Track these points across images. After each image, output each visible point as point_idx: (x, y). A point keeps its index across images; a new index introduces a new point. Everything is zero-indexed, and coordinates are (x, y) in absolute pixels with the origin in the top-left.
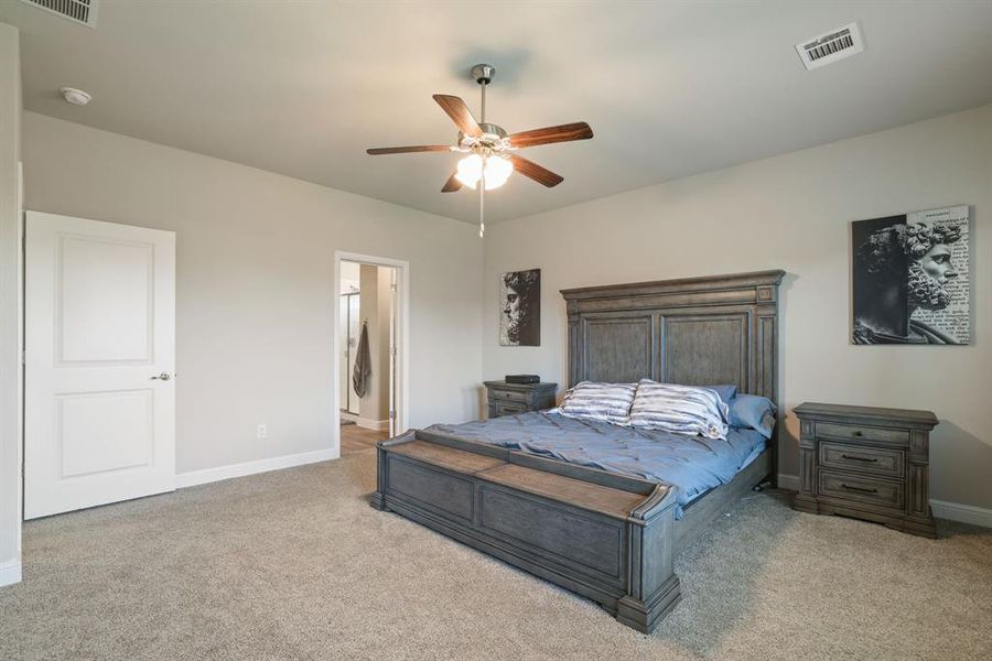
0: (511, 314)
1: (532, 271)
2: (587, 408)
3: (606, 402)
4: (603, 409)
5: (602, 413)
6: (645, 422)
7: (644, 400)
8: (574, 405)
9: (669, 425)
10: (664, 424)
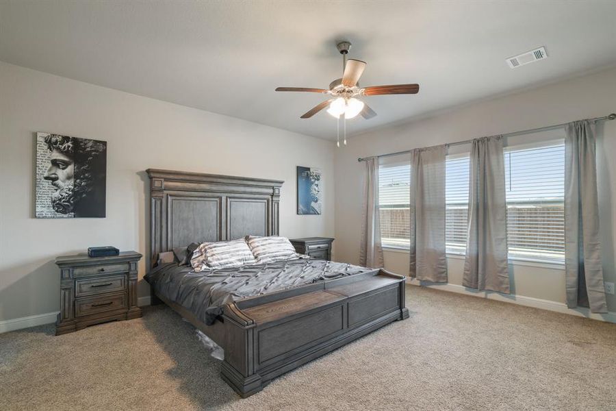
0: (59, 182)
1: (96, 142)
2: (231, 260)
3: (240, 253)
4: (240, 258)
5: (240, 260)
6: (270, 259)
7: (263, 247)
8: (218, 259)
9: (283, 258)
10: (281, 257)
